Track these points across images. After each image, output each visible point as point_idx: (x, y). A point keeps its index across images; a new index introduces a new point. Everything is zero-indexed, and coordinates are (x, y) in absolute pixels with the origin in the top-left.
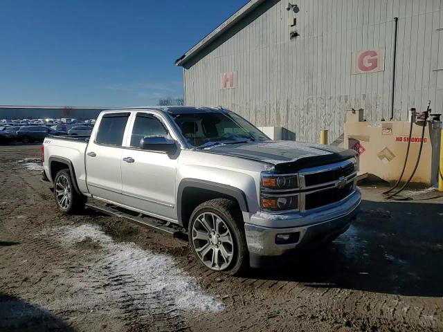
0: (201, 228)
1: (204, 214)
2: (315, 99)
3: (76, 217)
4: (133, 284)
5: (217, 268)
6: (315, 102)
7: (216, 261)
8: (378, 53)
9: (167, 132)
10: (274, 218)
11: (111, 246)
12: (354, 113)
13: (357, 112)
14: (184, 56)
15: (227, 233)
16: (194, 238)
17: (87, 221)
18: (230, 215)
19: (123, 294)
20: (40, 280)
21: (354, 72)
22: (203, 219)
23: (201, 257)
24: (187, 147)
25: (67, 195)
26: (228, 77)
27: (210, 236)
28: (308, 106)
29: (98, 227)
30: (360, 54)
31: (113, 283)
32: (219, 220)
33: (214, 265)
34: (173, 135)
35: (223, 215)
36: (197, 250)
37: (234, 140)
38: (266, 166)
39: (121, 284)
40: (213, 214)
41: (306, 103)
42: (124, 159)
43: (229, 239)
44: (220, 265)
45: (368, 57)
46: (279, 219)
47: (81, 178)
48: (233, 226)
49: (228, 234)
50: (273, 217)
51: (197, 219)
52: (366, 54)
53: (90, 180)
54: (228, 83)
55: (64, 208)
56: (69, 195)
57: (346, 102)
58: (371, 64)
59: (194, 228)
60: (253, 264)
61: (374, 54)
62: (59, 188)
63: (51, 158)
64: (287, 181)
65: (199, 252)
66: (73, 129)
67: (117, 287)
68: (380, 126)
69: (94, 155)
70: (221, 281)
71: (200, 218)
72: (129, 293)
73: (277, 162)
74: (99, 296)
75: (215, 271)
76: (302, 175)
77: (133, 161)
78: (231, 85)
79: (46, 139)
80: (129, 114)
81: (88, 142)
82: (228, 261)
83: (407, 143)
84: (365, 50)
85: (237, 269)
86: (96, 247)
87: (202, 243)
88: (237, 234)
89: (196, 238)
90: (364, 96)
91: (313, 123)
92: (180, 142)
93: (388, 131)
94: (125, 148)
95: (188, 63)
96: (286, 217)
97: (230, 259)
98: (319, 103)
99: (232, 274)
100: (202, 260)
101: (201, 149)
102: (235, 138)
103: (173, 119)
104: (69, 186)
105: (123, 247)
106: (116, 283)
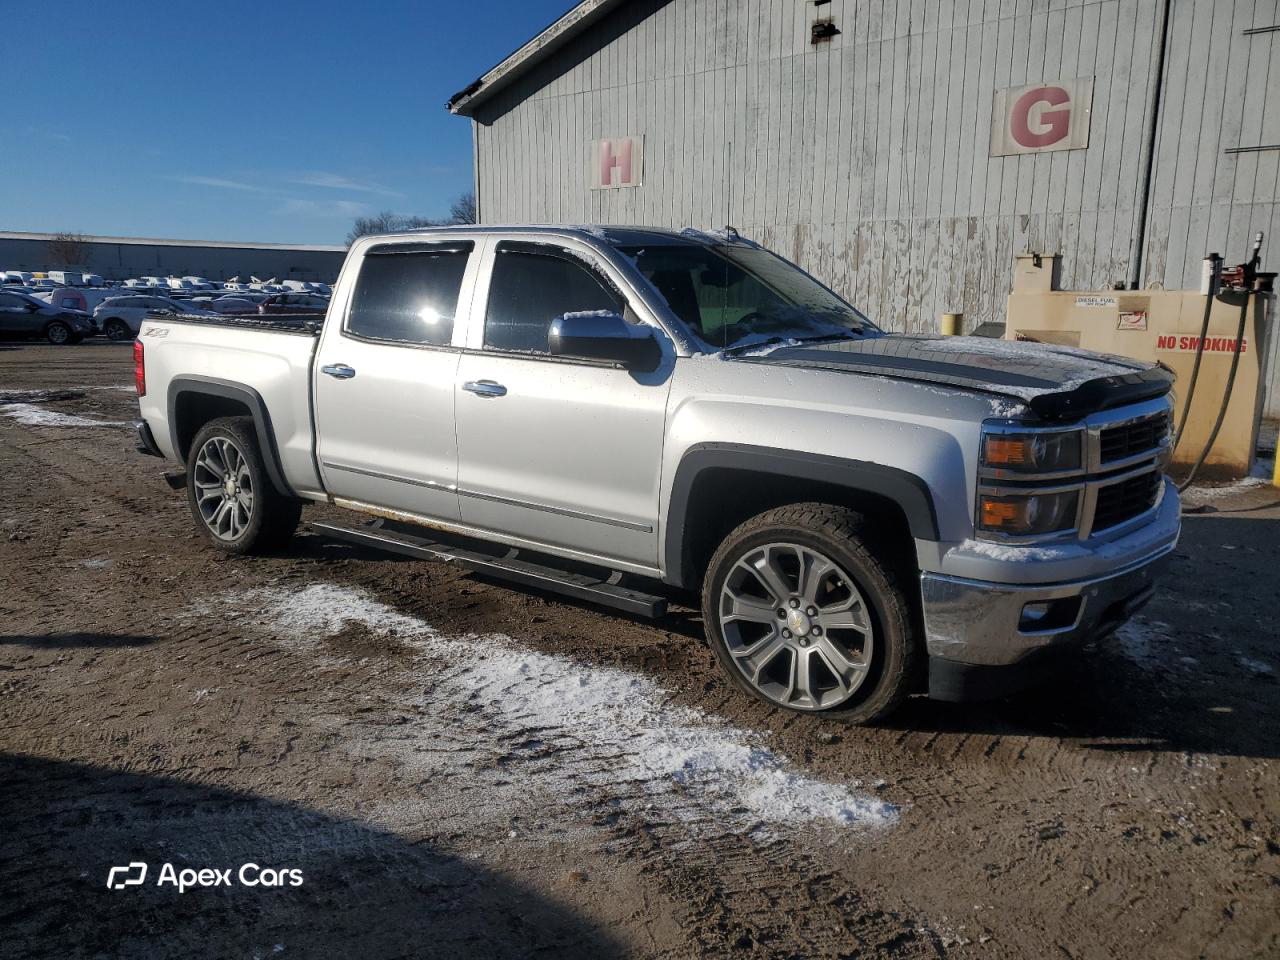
0: (751, 587)
1: (766, 548)
2: (878, 229)
3: (275, 563)
4: (582, 753)
5: (807, 702)
6: (880, 237)
7: (805, 682)
8: (1072, 96)
9: (623, 301)
10: (1022, 558)
11: (439, 646)
12: (1038, 264)
13: (1048, 264)
14: (479, 83)
15: (851, 601)
16: (724, 620)
17: (318, 576)
18: (862, 551)
19: (572, 784)
20: (290, 749)
21: (998, 149)
22: (761, 564)
23: (751, 673)
24: (692, 348)
25: (235, 497)
26: (619, 152)
27: (782, 614)
28: (859, 247)
29: (363, 593)
30: (1022, 93)
31: (520, 752)
32: (822, 566)
33: (796, 694)
34: (643, 313)
35: (837, 551)
36: (735, 653)
37: (811, 330)
38: (995, 403)
39: (547, 754)
40: (799, 550)
41: (852, 237)
42: (468, 387)
43: (857, 621)
44: (817, 694)
45: (1044, 106)
46: (1033, 559)
47: (294, 446)
48: (876, 580)
49: (854, 607)
50: (1014, 553)
51: (741, 562)
52: (1037, 95)
53: (328, 449)
54: (617, 173)
55: (228, 536)
56: (247, 498)
57: (970, 236)
58: (1048, 128)
59: (725, 589)
60: (938, 689)
61: (1061, 96)
62: (209, 477)
63: (176, 383)
64: (1051, 449)
65: (741, 659)
66: (110, 304)
67: (539, 763)
68: (1114, 305)
69: (349, 373)
70: (835, 740)
71: (751, 561)
72: (591, 779)
73: (1030, 393)
74: (503, 791)
75: (801, 713)
76: (1093, 429)
77: (501, 391)
78: (627, 178)
79: (147, 325)
80: (468, 247)
81: (315, 332)
82: (848, 685)
83: (1195, 352)
84: (1034, 83)
85: (881, 706)
86: (393, 647)
87: (750, 632)
88: (890, 605)
89: (730, 618)
90: (1026, 220)
91: (873, 297)
92: (669, 334)
93: (1134, 318)
94: (464, 351)
95: (490, 105)
96: (1053, 553)
97: (857, 680)
98: (892, 239)
99: (862, 719)
100: (754, 680)
101: (737, 354)
102: (812, 324)
103: (633, 262)
104: (245, 470)
105: (480, 648)
106: (526, 752)
